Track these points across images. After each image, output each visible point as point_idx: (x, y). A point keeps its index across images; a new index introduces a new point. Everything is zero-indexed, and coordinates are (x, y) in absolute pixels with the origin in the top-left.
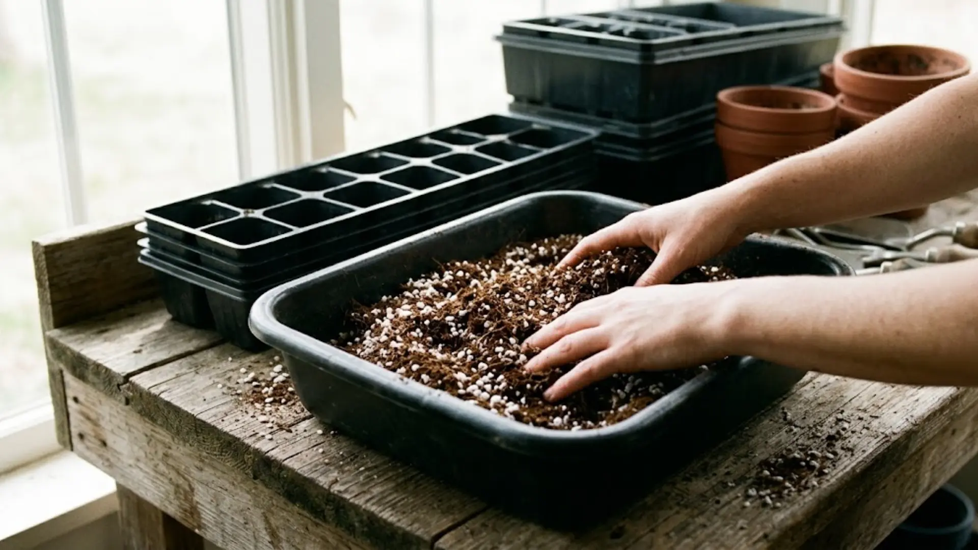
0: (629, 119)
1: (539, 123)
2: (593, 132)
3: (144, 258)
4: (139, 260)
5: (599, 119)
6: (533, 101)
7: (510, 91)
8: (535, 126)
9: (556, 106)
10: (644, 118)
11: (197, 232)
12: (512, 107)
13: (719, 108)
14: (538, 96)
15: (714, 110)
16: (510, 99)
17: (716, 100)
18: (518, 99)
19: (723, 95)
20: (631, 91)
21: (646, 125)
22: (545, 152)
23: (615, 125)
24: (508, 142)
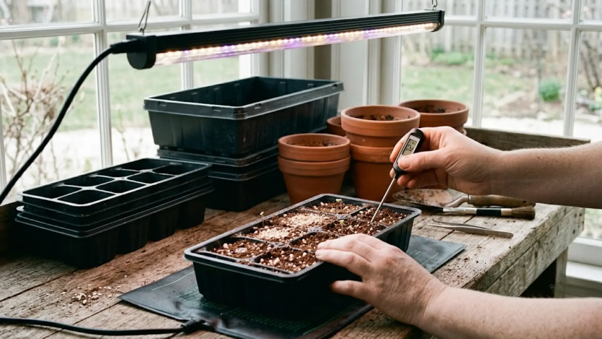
0: (231, 156)
1: (174, 162)
2: (207, 164)
3: (19, 218)
4: (16, 220)
5: (213, 157)
6: (171, 149)
7: (156, 142)
8: (171, 163)
9: (186, 150)
10: (240, 154)
11: (55, 200)
12: (159, 153)
13: (279, 149)
14: (175, 144)
15: (277, 150)
16: (157, 147)
17: (277, 143)
18: (161, 147)
19: (282, 140)
20: (231, 137)
21: (241, 159)
22: (176, 176)
23: (223, 160)
24: (153, 173)
